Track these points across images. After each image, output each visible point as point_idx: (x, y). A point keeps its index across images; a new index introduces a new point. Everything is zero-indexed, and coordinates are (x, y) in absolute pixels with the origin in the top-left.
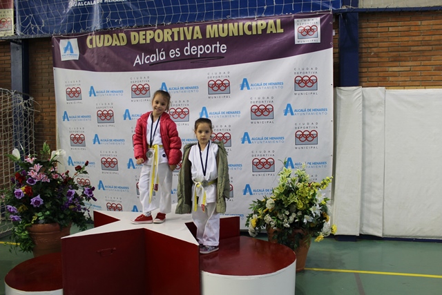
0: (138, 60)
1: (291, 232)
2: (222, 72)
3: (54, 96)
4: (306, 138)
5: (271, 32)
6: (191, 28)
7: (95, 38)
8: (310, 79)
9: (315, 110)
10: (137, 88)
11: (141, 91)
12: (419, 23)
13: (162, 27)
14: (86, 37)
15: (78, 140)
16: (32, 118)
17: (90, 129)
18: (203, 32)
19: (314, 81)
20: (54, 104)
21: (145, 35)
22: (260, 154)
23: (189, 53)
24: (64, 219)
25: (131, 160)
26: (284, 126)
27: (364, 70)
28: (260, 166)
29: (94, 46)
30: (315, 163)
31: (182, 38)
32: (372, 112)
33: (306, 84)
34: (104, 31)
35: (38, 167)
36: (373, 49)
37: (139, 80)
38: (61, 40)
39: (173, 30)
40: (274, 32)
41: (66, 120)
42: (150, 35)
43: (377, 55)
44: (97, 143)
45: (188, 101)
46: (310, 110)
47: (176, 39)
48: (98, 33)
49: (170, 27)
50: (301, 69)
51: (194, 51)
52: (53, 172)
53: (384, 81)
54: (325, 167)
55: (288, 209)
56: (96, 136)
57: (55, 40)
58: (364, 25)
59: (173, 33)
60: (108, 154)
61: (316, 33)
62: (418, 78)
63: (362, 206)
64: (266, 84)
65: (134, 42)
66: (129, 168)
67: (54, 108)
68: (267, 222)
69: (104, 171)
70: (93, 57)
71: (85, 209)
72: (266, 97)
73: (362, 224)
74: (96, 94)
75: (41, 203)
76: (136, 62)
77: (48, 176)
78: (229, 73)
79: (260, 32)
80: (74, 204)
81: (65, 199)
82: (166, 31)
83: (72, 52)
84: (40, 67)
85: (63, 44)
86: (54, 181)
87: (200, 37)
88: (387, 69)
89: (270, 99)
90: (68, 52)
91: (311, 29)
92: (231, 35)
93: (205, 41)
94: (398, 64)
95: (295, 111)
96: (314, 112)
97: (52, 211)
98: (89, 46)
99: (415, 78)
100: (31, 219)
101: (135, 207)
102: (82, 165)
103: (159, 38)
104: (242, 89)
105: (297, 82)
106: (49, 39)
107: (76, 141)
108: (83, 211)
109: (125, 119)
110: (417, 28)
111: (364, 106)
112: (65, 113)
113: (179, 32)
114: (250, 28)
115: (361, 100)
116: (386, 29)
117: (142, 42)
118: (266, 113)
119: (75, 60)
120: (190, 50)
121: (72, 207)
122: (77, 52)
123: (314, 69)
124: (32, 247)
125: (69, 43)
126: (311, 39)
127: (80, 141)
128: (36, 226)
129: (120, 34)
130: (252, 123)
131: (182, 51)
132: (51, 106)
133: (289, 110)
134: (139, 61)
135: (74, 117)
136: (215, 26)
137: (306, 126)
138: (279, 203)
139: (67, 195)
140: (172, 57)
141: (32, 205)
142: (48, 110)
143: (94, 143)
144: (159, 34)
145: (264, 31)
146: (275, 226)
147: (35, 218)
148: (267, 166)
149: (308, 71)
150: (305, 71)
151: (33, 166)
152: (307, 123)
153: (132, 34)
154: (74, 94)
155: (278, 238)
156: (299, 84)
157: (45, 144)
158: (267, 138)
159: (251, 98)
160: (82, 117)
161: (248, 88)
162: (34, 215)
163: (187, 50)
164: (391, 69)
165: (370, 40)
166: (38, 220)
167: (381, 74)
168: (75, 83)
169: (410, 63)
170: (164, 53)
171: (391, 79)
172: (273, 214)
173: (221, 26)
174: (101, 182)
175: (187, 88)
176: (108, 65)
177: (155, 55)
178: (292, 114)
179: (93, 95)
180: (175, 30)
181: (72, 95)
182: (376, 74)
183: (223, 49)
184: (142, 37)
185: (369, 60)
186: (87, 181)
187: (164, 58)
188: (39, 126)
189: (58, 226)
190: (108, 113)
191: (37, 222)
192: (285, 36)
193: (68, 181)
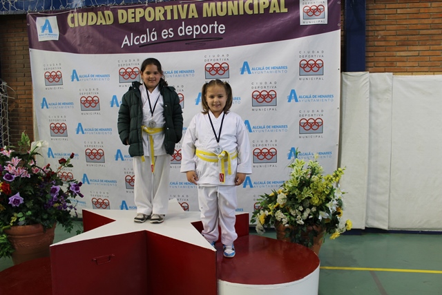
0: (126, 41)
1: (305, 229)
2: (221, 55)
3: (31, 81)
4: (311, 126)
5: (274, 11)
6: (186, 6)
7: (78, 16)
8: (315, 63)
9: (320, 96)
10: (126, 72)
11: (130, 75)
12: (429, 4)
13: (153, 5)
14: (67, 14)
15: (59, 130)
16: (6, 105)
17: (72, 117)
18: (200, 10)
19: (320, 65)
20: (31, 89)
21: (134, 13)
22: (261, 143)
23: (183, 34)
24: (48, 219)
25: (119, 151)
26: (288, 114)
27: (371, 54)
28: (261, 157)
29: (77, 25)
30: (319, 153)
31: (176, 17)
32: (378, 99)
33: (311, 68)
34: (87, 8)
35: (16, 161)
36: (380, 32)
37: (128, 63)
38: (38, 18)
39: (166, 7)
40: (278, 11)
41: (45, 107)
42: (140, 13)
43: (384, 39)
44: (80, 132)
45: (182, 86)
46: (315, 97)
47: (169, 18)
48: (81, 10)
49: (163, 5)
50: (306, 52)
51: (189, 32)
52: (33, 166)
53: (391, 67)
54: (330, 157)
55: (301, 204)
56: (80, 125)
57: (31, 18)
58: (371, 6)
59: (166, 11)
60: (93, 144)
61: (322, 13)
62: (427, 64)
63: (368, 197)
64: (269, 68)
65: (121, 21)
66: (117, 159)
67: (31, 94)
68: (279, 219)
69: (88, 163)
70: (75, 37)
71: (71, 207)
72: (268, 83)
73: (367, 217)
74: (79, 79)
75: (22, 202)
76: (124, 43)
77: (28, 170)
78: (228, 55)
79: (262, 11)
80: (59, 202)
81: (49, 196)
82: (157, 9)
83: (51, 31)
84: (13, 49)
85: (40, 22)
86: (34, 176)
87: (196, 16)
88: (395, 54)
89: (273, 85)
90: (47, 31)
91: (317, 9)
92: (230, 14)
93: (202, 20)
94: (406, 48)
95: (300, 97)
96: (319, 98)
97: (34, 211)
98: (71, 25)
99: (423, 64)
100: (10, 220)
101: (124, 202)
102: (67, 158)
103: (150, 16)
104: (242, 73)
105: (302, 66)
106: (24, 17)
107: (56, 131)
108: (68, 209)
109: (112, 106)
110: (427, 10)
111: (371, 93)
112: (44, 99)
113: (172, 11)
114: (251, 6)
115: (368, 86)
116: (394, 11)
117: (131, 21)
118: (268, 99)
119: (54, 41)
120: (185, 30)
121: (56, 205)
122: (56, 31)
123: (320, 52)
124: (11, 251)
125: (47, 21)
126: (318, 20)
127: (61, 131)
128: (15, 228)
129: (105, 12)
130: (253, 110)
131: (175, 31)
132: (27, 92)
133: (293, 96)
134: (128, 42)
135: (54, 104)
136: (213, 4)
137: (311, 113)
138: (291, 197)
139: (51, 192)
140: (164, 38)
141: (11, 205)
142: (24, 97)
143: (78, 133)
144: (149, 12)
145: (267, 10)
146: (288, 223)
147: (14, 219)
148: (269, 157)
149: (313, 54)
150: (311, 54)
151: (10, 159)
152: (312, 110)
153: (120, 12)
154: (54, 79)
155: (290, 236)
156: (304, 68)
157: (23, 134)
158: (269, 127)
159: (252, 84)
160: (64, 104)
161: (249, 73)
162: (13, 216)
163: (181, 30)
164: (398, 54)
165: (377, 22)
166: (17, 221)
167: (388, 59)
168: (55, 66)
169: (419, 48)
170: (155, 33)
171: (398, 64)
172: (285, 210)
173: (219, 4)
174: (85, 175)
175: (181, 72)
176: (92, 47)
177: (145, 36)
178: (296, 101)
179: (75, 80)
180: (168, 8)
181: (51, 80)
182: (383, 59)
183: (221, 29)
184: (131, 15)
185: (376, 43)
186: (69, 175)
187: (156, 39)
188: (14, 115)
189: (41, 227)
190: (93, 100)
191: (16, 223)
192: (289, 16)
193: (51, 176)
